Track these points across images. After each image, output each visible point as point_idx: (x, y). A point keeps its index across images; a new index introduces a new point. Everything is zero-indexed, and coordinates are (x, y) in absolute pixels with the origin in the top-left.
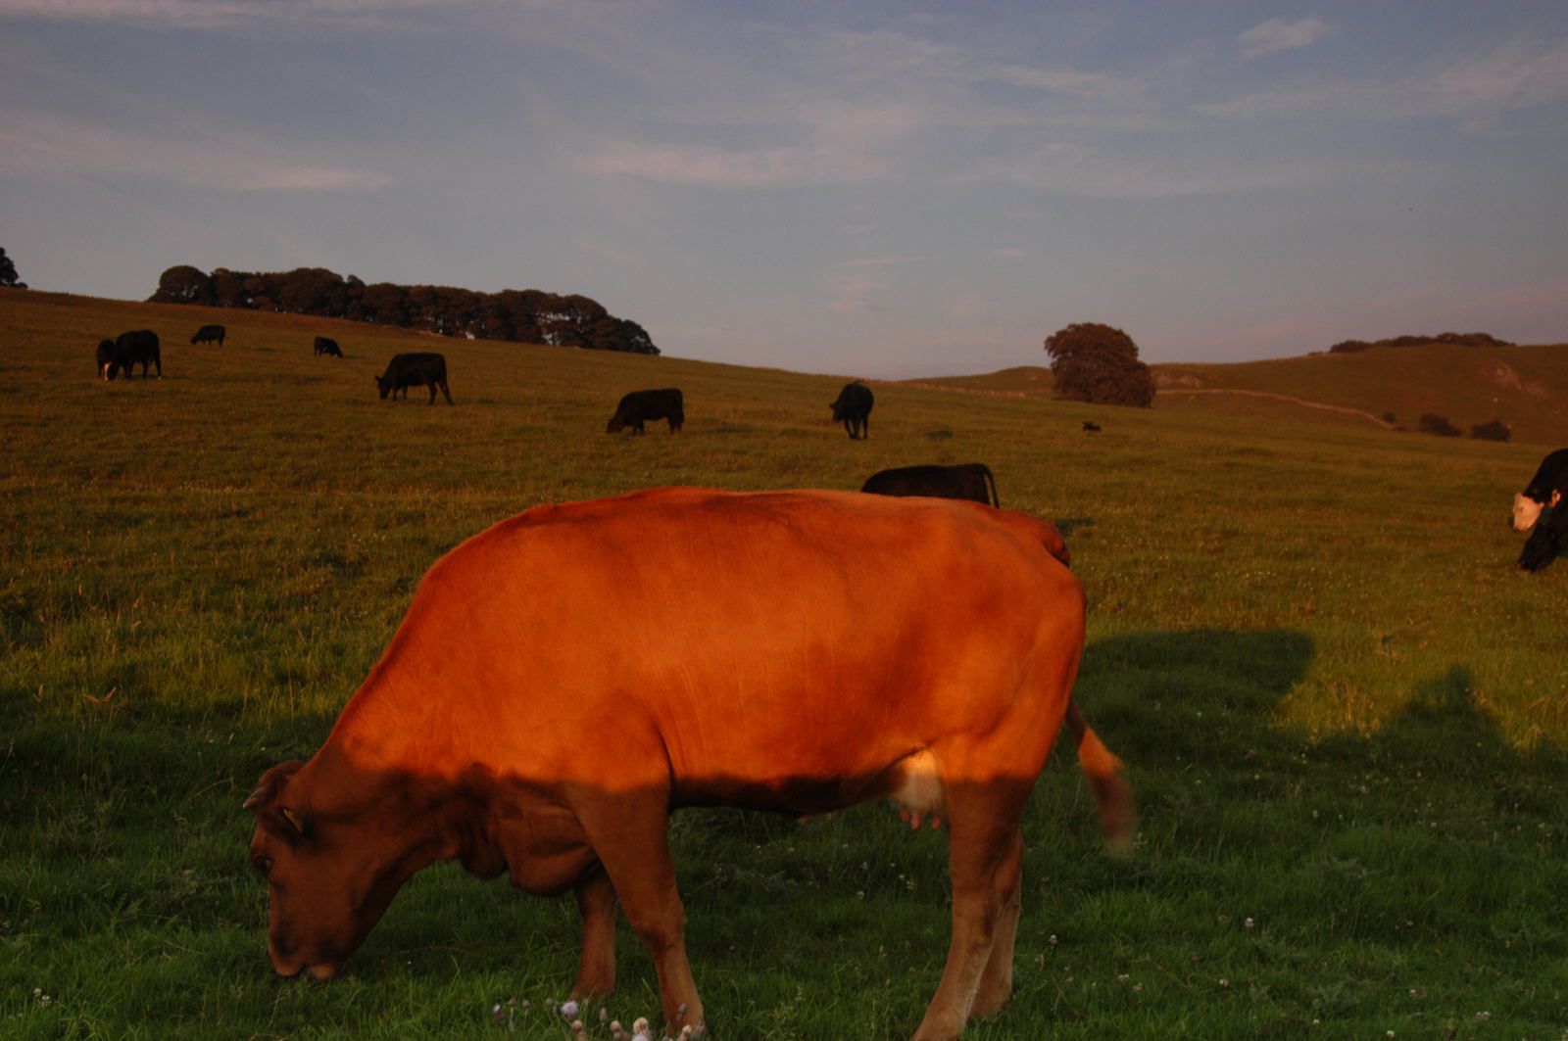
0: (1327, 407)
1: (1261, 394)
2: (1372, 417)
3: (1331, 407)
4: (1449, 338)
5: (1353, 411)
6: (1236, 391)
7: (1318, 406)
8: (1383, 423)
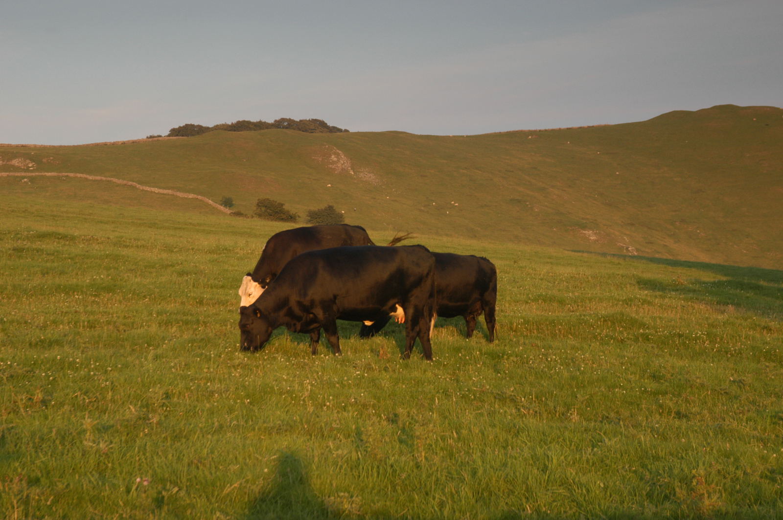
0: (166, 191)
1: (98, 178)
2: (210, 202)
3: (170, 192)
4: (286, 124)
5: (191, 196)
6: (72, 175)
7: (156, 190)
8: (222, 208)
